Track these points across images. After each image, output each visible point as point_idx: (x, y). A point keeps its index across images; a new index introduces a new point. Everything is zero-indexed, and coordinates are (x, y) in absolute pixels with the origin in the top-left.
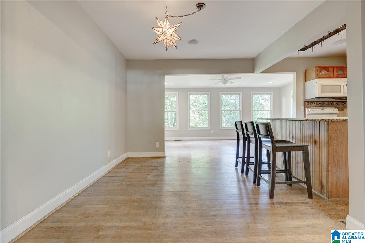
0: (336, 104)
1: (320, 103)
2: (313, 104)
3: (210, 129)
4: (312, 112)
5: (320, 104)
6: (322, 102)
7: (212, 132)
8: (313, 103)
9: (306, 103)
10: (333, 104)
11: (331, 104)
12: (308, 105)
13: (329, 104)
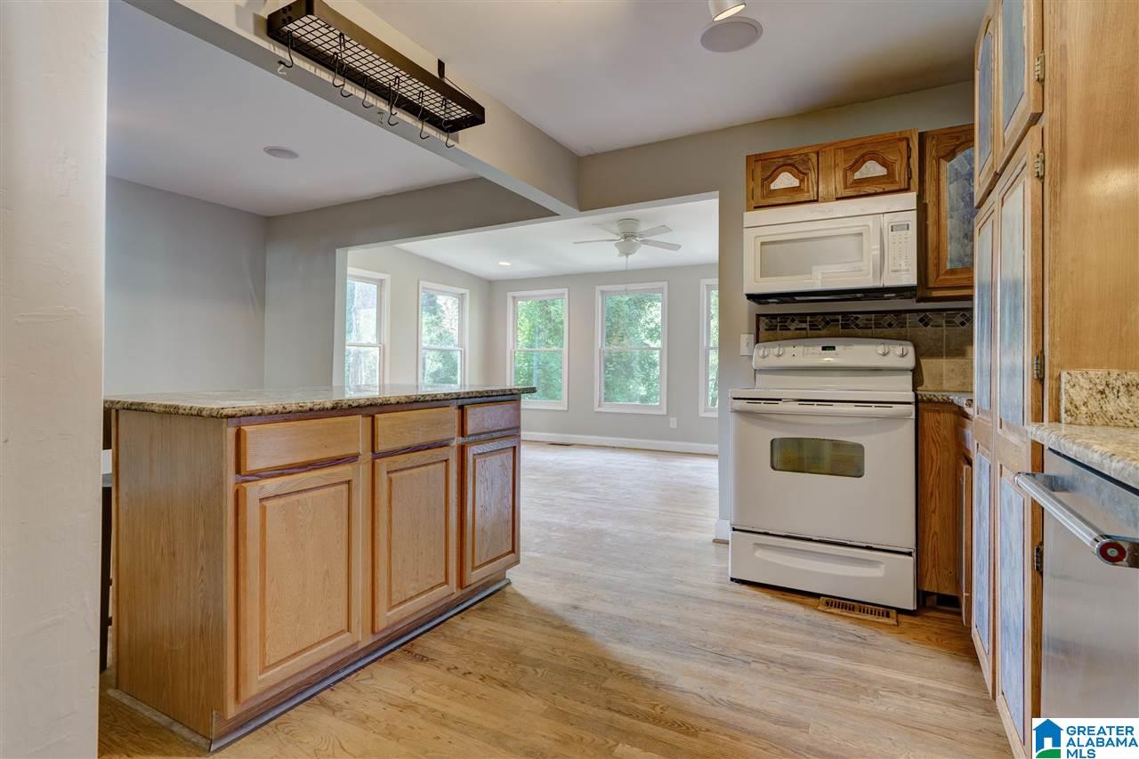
0: (921, 320)
1: (828, 318)
2: (793, 326)
3: (664, 412)
4: (773, 361)
5: (827, 323)
6: (840, 317)
7: (673, 423)
8: (793, 321)
9: (764, 321)
10: (903, 325)
11: (890, 325)
12: (771, 328)
13: (878, 325)
